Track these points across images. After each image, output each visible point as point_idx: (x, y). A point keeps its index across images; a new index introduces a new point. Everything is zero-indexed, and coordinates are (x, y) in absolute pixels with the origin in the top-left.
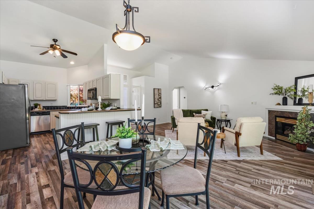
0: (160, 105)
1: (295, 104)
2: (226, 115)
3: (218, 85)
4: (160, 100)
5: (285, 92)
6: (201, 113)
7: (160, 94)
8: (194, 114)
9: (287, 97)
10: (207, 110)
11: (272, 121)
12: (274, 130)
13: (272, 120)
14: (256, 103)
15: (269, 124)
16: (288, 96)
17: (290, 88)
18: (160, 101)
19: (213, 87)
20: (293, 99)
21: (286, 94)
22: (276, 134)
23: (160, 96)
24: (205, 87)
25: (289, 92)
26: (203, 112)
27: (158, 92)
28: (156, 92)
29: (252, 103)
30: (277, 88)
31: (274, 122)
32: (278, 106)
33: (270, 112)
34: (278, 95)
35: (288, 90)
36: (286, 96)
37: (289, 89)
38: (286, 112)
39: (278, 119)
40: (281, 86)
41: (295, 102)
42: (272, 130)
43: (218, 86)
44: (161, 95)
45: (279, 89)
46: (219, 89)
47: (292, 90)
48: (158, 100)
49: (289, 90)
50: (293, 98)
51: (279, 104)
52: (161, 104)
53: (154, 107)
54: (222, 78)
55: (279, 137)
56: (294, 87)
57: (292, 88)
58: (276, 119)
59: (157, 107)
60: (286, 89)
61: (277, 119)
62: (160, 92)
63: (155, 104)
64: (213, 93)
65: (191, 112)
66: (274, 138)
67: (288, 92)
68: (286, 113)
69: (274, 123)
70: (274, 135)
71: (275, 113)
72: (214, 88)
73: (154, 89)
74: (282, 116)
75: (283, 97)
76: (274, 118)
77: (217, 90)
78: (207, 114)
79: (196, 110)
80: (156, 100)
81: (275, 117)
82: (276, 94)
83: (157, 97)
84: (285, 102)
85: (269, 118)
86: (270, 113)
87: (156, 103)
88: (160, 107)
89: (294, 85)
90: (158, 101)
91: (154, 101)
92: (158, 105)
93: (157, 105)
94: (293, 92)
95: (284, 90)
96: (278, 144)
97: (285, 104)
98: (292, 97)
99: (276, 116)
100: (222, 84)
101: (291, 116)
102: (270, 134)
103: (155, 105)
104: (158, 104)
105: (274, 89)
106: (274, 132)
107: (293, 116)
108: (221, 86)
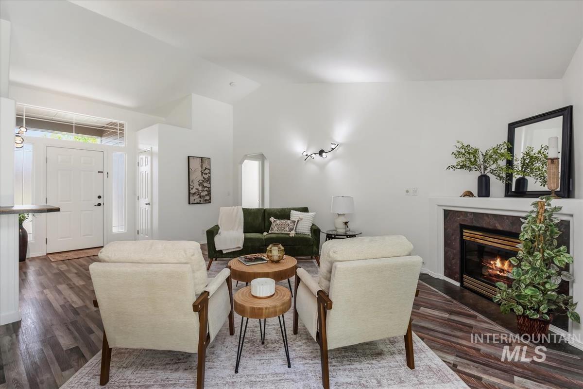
0: (207, 198)
1: (508, 193)
2: (346, 223)
3: (333, 146)
4: (205, 184)
5: (485, 161)
6: (288, 217)
7: (206, 172)
8: (272, 219)
9: (489, 175)
10: (305, 210)
11: (453, 238)
12: (458, 262)
13: (453, 235)
14: (416, 191)
15: (445, 246)
16: (492, 172)
17: (495, 151)
18: (206, 187)
19: (321, 153)
20: (504, 181)
21: (486, 168)
22: (462, 274)
23: (206, 176)
24: (305, 154)
25: (494, 162)
26: (295, 215)
27: (202, 167)
28: (196, 165)
29: (407, 191)
30: (463, 151)
31: (458, 240)
32: (467, 198)
33: (449, 215)
34: (467, 171)
35: (491, 157)
36: (486, 172)
37: (495, 153)
38: (487, 215)
39: (467, 233)
40: (474, 145)
41: (508, 187)
42: (454, 262)
43: (333, 149)
44: (210, 173)
45: (469, 153)
46: (334, 158)
47: (502, 155)
48: (201, 184)
49: (494, 156)
50: (504, 175)
51: (469, 194)
52: (209, 194)
53: (189, 203)
54: (341, 133)
55: (469, 281)
56: (506, 147)
57: (502, 151)
58: (462, 232)
59: (197, 203)
60: (487, 154)
61: (464, 234)
62: (205, 165)
63: (191, 195)
64: (322, 167)
65: (266, 214)
66: (458, 284)
67: (492, 162)
68: (486, 218)
69: (457, 244)
70: (457, 276)
71: (459, 217)
72: (324, 154)
73: (189, 157)
74: (478, 225)
75: (480, 174)
76: (459, 231)
77: (330, 160)
78: (301, 219)
79: (278, 210)
80: (196, 185)
81: (459, 229)
82: (462, 167)
83: (197, 176)
84: (484, 188)
85: (445, 229)
86: (448, 218)
87: (194, 194)
88: (208, 201)
89: (507, 141)
90: (200, 188)
91: (189, 188)
92: (200, 197)
93: (198, 196)
94: (505, 161)
95: (481, 156)
96: (466, 308)
97: (484, 194)
98: (501, 175)
99: (463, 227)
100: (341, 144)
101: (500, 228)
102: (448, 272)
103: (192, 198)
104: (202, 194)
105: (457, 154)
106: (457, 268)
107: (506, 227)
108: (339, 150)
